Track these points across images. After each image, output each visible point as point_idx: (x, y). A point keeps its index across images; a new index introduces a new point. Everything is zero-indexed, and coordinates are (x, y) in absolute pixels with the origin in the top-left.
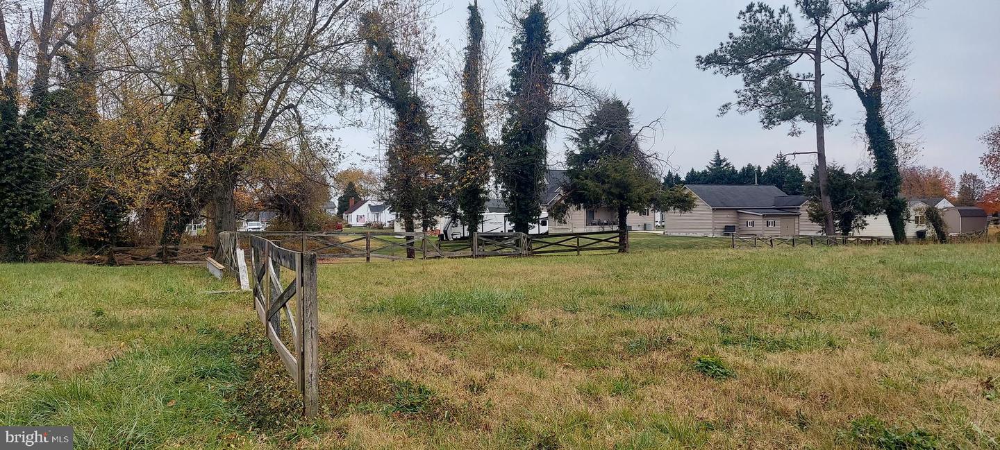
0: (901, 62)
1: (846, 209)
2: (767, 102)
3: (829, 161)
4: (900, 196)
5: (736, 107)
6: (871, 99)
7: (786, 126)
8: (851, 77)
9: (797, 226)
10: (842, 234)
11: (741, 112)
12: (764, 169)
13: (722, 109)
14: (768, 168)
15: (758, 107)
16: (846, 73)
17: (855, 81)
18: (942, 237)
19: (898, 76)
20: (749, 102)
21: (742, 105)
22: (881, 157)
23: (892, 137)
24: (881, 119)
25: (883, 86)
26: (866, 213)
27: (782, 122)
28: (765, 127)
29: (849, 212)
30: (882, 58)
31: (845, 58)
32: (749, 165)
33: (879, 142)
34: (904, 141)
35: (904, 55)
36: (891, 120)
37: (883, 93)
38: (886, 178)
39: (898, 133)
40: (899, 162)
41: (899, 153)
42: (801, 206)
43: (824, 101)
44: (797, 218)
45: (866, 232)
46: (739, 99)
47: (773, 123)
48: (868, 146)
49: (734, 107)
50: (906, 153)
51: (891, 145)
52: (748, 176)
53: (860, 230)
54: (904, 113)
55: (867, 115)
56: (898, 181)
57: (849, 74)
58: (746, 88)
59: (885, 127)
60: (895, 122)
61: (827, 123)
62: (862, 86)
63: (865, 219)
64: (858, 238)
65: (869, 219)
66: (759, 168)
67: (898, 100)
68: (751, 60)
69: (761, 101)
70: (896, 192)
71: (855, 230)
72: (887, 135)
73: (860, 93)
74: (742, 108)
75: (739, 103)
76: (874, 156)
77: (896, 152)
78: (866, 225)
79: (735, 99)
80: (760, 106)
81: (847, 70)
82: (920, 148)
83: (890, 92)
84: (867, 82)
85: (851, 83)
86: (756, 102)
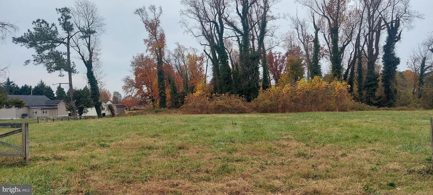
0: (99, 52)
1: (81, 106)
2: (47, 61)
3: (74, 87)
4: (100, 101)
5: (33, 62)
6: (89, 64)
7: (57, 72)
8: (81, 55)
9: (56, 113)
10: (79, 116)
11: (35, 65)
12: (33, 87)
13: (26, 62)
14: (35, 87)
15: (43, 63)
16: (79, 53)
17: (83, 57)
18: (113, 115)
19: (98, 57)
20: (39, 60)
21: (36, 61)
22: (93, 86)
23: (96, 79)
24: (92, 72)
25: (93, 60)
26: (88, 107)
27: (56, 71)
28: (49, 72)
29: (82, 107)
30: (92, 50)
31: (79, 48)
32: (25, 85)
33: (92, 81)
34: (100, 81)
35: (100, 50)
36: (96, 73)
37: (93, 63)
38: (95, 94)
39: (99, 78)
40: (99, 88)
41: (99, 85)
42: (58, 105)
43: (72, 64)
44: (56, 110)
45: (88, 114)
46: (34, 59)
47: (52, 71)
48: (88, 82)
49: (32, 62)
50: (101, 85)
51: (96, 82)
52: (26, 90)
53: (86, 114)
54: (101, 71)
55: (88, 70)
56: (99, 95)
57: (80, 54)
58: (38, 55)
59: (94, 75)
60: (97, 74)
61: (73, 72)
62: (85, 59)
63: (87, 109)
64: (85, 117)
65: (89, 109)
66: (31, 87)
67: (98, 66)
68: (38, 42)
69: (44, 61)
70: (98, 99)
71: (84, 113)
72: (94, 78)
73: (85, 62)
74: (36, 63)
75: (35, 61)
76: (90, 86)
77: (98, 85)
78: (88, 111)
79: (32, 59)
80: (44, 62)
81: (79, 52)
82: (106, 84)
83: (95, 63)
84: (87, 58)
85: (81, 58)
86: (42, 61)
